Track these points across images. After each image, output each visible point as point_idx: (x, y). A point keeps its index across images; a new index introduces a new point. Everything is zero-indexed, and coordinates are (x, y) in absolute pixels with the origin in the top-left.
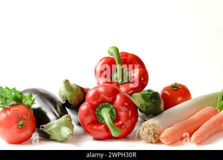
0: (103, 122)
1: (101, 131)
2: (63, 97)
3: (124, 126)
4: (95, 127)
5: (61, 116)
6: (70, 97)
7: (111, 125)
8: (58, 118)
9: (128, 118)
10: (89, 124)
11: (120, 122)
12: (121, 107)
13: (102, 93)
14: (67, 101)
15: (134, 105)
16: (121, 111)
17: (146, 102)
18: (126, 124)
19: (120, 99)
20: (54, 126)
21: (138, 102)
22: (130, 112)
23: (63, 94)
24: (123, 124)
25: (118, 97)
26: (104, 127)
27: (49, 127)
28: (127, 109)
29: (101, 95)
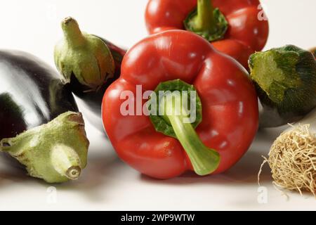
0: (166, 132)
1: (161, 156)
2: (63, 66)
3: (224, 144)
4: (145, 146)
5: (53, 116)
6: (80, 65)
7: (192, 141)
8: (45, 121)
9: (235, 121)
10: (130, 137)
11: (215, 133)
12: (216, 92)
13: (163, 52)
14: (73, 77)
15: (255, 85)
16: (215, 100)
17: (286, 76)
18: (229, 136)
19: (214, 68)
20: (33, 143)
21: (265, 76)
22: (241, 104)
23: (62, 59)
24: (221, 138)
25: (209, 64)
26: (169, 147)
27: (20, 144)
28: (231, 97)
29: (163, 59)
